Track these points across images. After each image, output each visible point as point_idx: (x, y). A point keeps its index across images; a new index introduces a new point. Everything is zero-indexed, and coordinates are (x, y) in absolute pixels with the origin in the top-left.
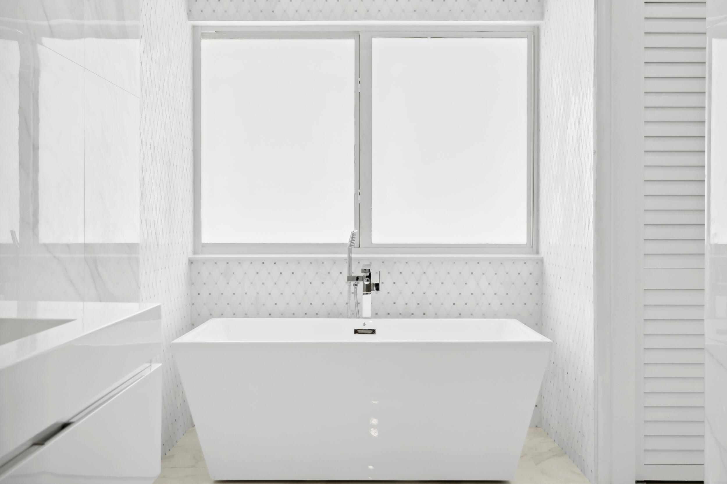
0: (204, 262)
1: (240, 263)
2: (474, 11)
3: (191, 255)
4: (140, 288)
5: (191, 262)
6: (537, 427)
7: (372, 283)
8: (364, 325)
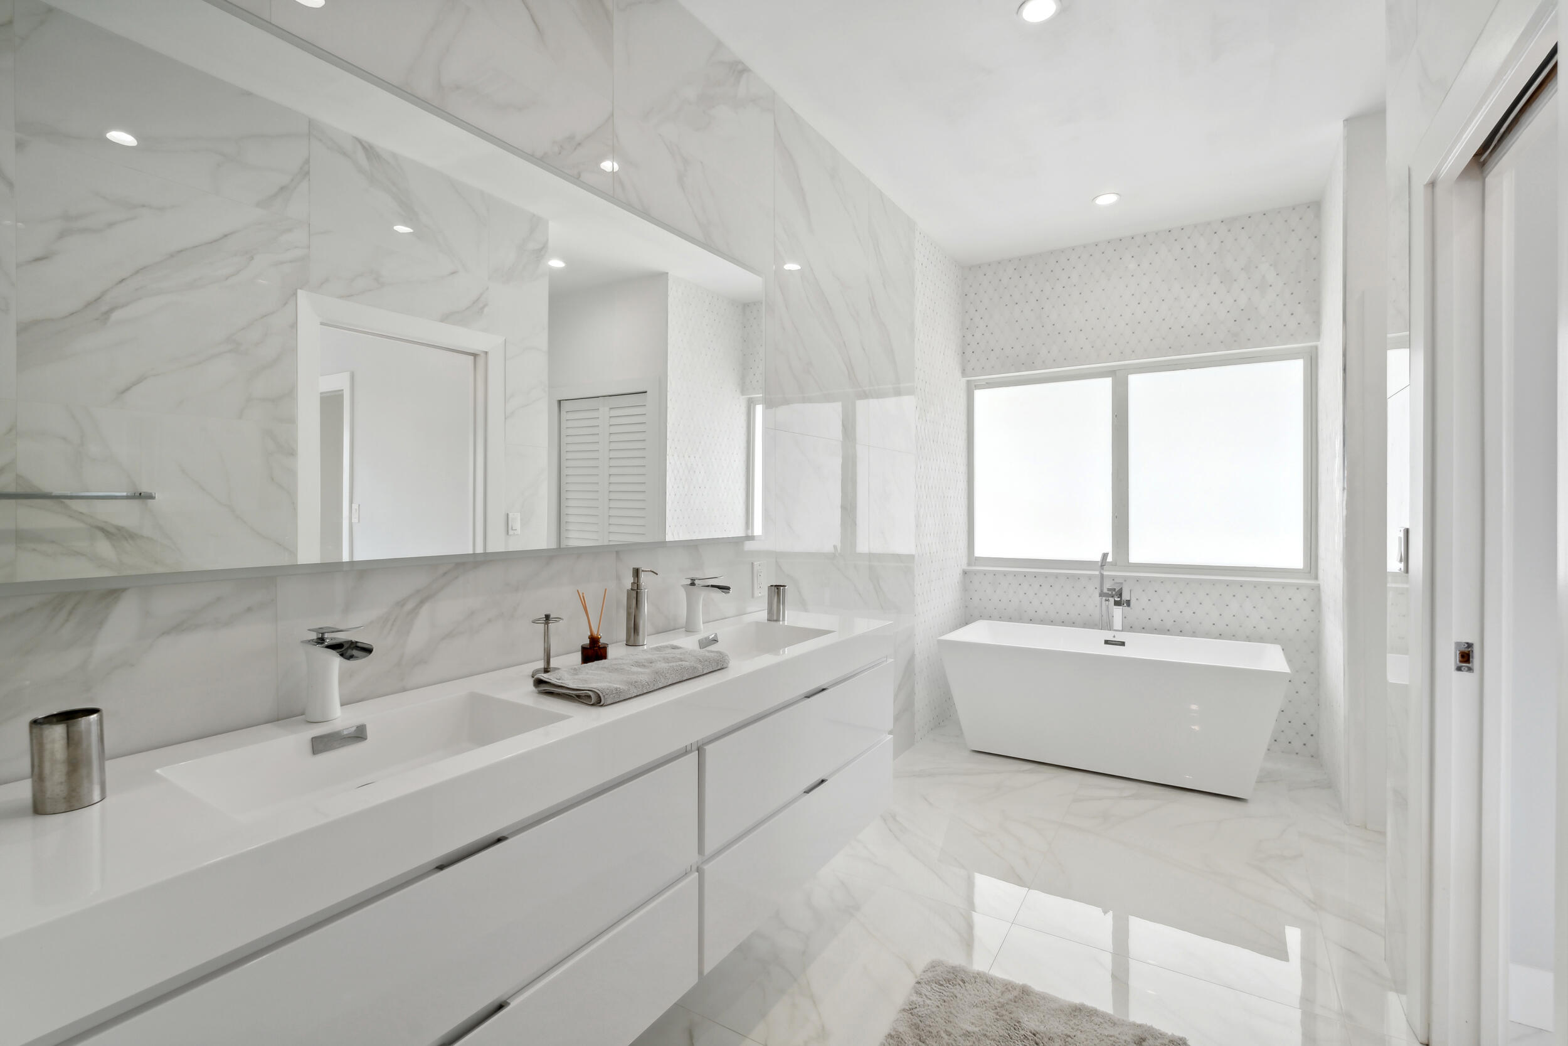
0: (976, 573)
1: (1005, 575)
2: (1235, 341)
3: (965, 567)
4: (915, 596)
5: (965, 573)
6: (1312, 756)
7: (1123, 598)
8: (1114, 637)
